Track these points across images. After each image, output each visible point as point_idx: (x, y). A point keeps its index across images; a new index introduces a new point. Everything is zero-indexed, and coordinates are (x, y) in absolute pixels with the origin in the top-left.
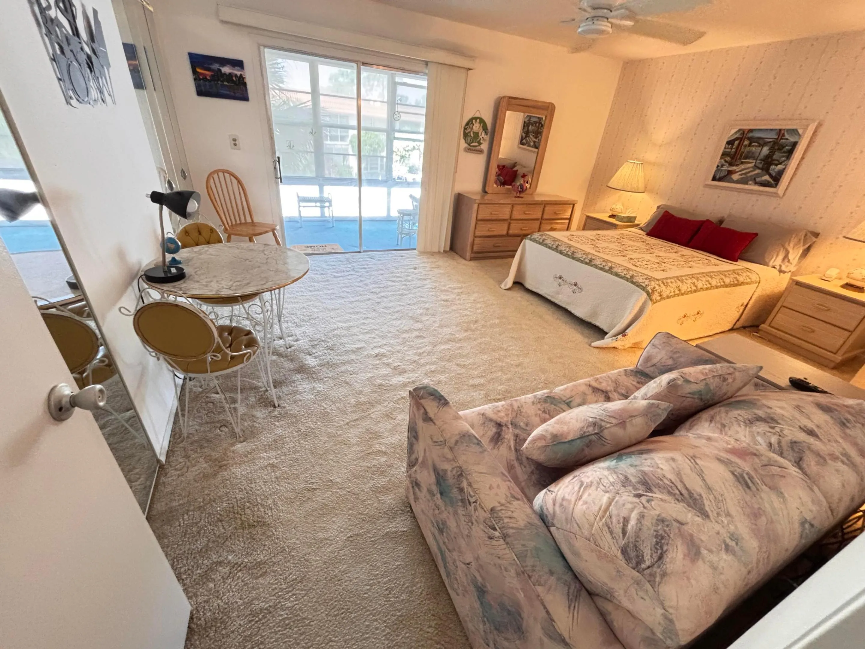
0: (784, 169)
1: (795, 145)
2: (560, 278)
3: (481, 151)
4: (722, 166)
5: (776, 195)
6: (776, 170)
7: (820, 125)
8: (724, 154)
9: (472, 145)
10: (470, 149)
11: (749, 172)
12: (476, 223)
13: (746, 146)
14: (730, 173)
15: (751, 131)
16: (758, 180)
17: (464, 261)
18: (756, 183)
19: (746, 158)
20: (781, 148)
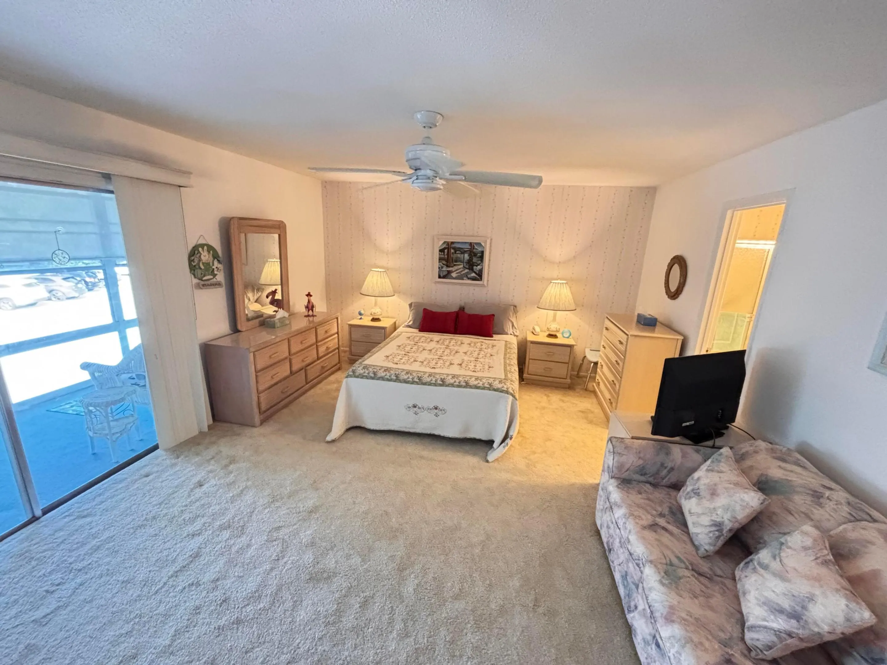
0: (482, 268)
1: (482, 252)
2: (415, 406)
3: (218, 284)
4: (442, 267)
5: (483, 286)
6: (478, 269)
7: (491, 239)
8: (440, 259)
9: (204, 278)
10: (204, 285)
11: (462, 271)
12: (256, 376)
13: (453, 253)
14: (449, 272)
15: (452, 243)
16: (469, 276)
17: (256, 431)
18: (469, 279)
19: (456, 262)
20: (475, 255)
